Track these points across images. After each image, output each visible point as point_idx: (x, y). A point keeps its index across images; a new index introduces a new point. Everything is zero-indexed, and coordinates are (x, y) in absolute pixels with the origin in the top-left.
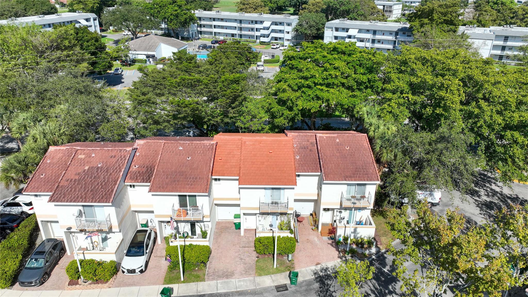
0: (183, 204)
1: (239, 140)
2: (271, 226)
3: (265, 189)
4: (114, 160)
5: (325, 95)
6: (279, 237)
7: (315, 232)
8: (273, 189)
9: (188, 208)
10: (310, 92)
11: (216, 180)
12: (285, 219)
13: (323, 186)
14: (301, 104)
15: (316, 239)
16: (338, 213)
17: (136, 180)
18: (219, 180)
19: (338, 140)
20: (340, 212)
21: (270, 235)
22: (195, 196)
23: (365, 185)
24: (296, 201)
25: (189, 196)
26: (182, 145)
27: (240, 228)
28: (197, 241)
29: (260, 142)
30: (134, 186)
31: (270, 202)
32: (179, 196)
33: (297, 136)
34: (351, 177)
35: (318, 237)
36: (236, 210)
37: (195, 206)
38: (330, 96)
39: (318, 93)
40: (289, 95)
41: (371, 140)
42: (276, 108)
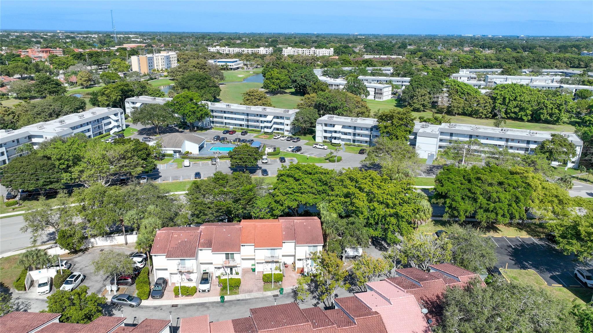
0: (227, 258)
1: (254, 224)
2: (271, 269)
3: (267, 249)
4: (192, 237)
5: (299, 199)
6: (274, 274)
7: (294, 272)
8: (271, 249)
9: (230, 260)
10: (291, 196)
11: (242, 246)
12: (278, 265)
13: (297, 247)
14: (287, 203)
15: (294, 275)
16: (305, 262)
17: (204, 247)
18: (244, 246)
19: (305, 224)
20: (306, 261)
21: (270, 273)
22: (233, 254)
23: (317, 246)
24: (283, 256)
25: (231, 254)
26: (225, 228)
27: (255, 271)
28: (234, 276)
29: (265, 225)
30: (202, 250)
31: (270, 256)
32: (226, 254)
33: (284, 222)
34: (309, 242)
35: (295, 274)
36: (253, 262)
37: (233, 258)
38: (302, 199)
39: (296, 197)
40: (281, 198)
41: (322, 223)
42: (274, 205)
